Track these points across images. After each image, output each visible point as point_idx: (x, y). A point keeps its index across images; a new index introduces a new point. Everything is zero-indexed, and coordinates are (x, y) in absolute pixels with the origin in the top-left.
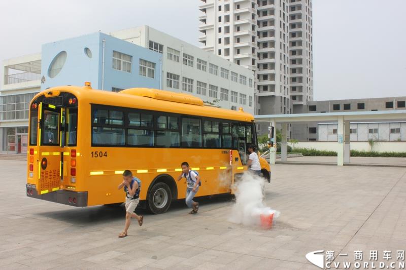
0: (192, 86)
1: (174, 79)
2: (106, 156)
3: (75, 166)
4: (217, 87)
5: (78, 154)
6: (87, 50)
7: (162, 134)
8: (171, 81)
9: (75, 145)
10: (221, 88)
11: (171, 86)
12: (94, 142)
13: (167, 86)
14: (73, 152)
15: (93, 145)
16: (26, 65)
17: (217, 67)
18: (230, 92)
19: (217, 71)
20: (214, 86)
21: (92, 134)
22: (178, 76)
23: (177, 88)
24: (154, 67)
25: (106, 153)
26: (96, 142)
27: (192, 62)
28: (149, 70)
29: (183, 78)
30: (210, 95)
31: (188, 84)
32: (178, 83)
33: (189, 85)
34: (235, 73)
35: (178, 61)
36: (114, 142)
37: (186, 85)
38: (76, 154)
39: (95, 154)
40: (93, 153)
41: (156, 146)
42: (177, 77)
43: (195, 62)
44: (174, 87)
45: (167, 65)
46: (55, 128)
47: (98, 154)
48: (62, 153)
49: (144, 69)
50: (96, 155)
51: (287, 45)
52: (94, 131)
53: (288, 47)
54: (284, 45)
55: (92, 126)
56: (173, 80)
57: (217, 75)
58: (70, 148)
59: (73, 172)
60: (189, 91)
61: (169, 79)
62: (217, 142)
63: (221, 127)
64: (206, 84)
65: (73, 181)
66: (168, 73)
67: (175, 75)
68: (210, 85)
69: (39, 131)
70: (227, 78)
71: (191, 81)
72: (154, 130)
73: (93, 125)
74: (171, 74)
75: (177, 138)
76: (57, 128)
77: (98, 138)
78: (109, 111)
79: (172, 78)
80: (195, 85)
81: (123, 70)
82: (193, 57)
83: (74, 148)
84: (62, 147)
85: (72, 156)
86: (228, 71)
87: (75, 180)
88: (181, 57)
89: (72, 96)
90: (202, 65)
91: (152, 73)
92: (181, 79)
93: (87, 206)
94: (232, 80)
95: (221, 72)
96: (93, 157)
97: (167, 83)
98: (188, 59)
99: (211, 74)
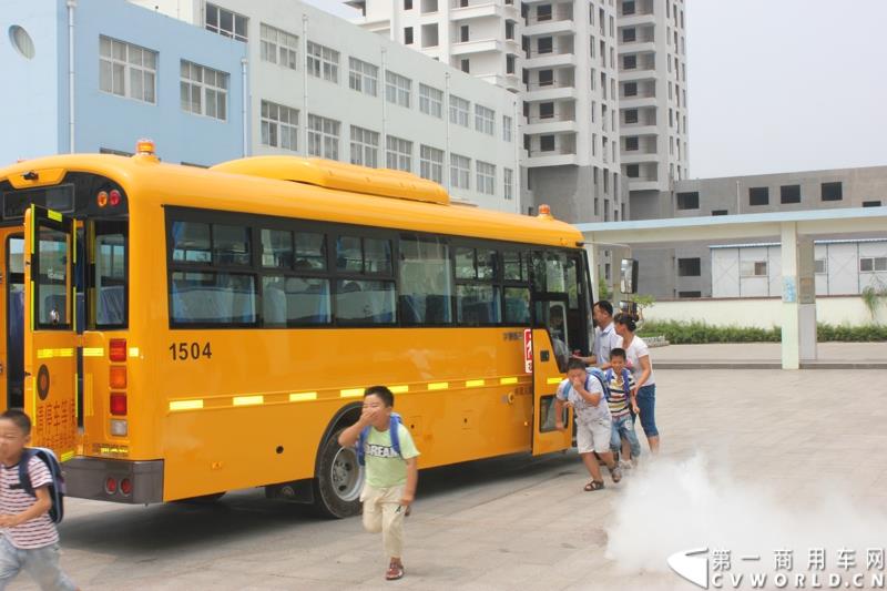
0: (335, 142)
1: (284, 119)
2: (209, 354)
3: (125, 386)
4: (410, 143)
5: (133, 352)
6: (16, 32)
8: (273, 128)
9: (125, 326)
10: (422, 146)
11: (274, 143)
12: (175, 317)
13: (265, 143)
14: (118, 350)
15: (174, 324)
17: (409, 81)
18: (447, 157)
19: (408, 94)
20: (402, 141)
21: (170, 292)
22: (295, 112)
23: (295, 148)
24: (223, 85)
25: (208, 345)
26: (182, 312)
27: (335, 68)
28: (210, 93)
29: (310, 116)
31: (323, 135)
32: (295, 131)
33: (327, 139)
34: (461, 100)
35: (293, 66)
36: (225, 313)
37: (318, 138)
38: (125, 352)
39: (181, 350)
40: (173, 347)
41: (337, 323)
42: (290, 114)
43: (345, 71)
44: (283, 147)
45: (262, 80)
47: (188, 348)
48: (79, 351)
49: (197, 90)
50: (183, 354)
51: (611, 11)
52: (174, 285)
55: (170, 272)
56: (279, 123)
57: (408, 106)
58: (104, 336)
59: (119, 405)
60: (328, 156)
61: (268, 120)
62: (490, 310)
64: (376, 135)
65: (119, 428)
66: (264, 103)
67: (284, 108)
68: (388, 137)
69: (31, 287)
70: (440, 116)
71: (334, 125)
72: (331, 280)
73: (172, 267)
74: (274, 106)
76: (65, 277)
79: (276, 119)
80: (345, 137)
81: (133, 96)
82: (336, 54)
83: (119, 334)
84: (79, 332)
85: (113, 358)
86: (441, 93)
87: (126, 426)
88: (303, 55)
89: (108, 184)
90: (362, 75)
91: (219, 107)
92: (303, 120)
93: (160, 499)
94: (453, 120)
95: (421, 98)
96: (175, 358)
97: (263, 134)
98: (322, 61)
99: (391, 105)
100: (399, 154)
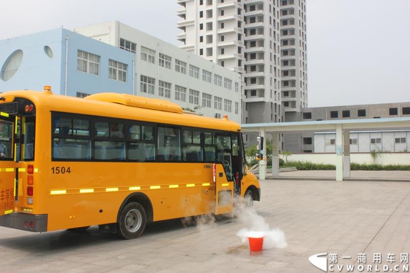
0: (169, 91)
1: (149, 82)
2: (69, 172)
3: (32, 184)
4: (198, 92)
5: (36, 170)
6: (47, 48)
7: (135, 147)
8: (145, 85)
9: (33, 159)
10: (203, 93)
11: (145, 91)
12: (55, 157)
13: (141, 91)
14: (31, 168)
15: (54, 159)
17: (198, 69)
18: (213, 98)
19: (198, 74)
20: (195, 91)
21: (53, 146)
22: (154, 80)
23: (153, 93)
24: (125, 69)
25: (69, 168)
26: (57, 156)
27: (169, 64)
28: (120, 72)
29: (159, 81)
30: (191, 101)
31: (165, 88)
32: (153, 87)
33: (166, 90)
34: (219, 76)
35: (153, 62)
36: (79, 156)
37: (162, 89)
38: (33, 170)
39: (57, 170)
40: (53, 168)
41: (127, 160)
42: (152, 81)
43: (173, 63)
44: (149, 93)
45: (141, 67)
46: (8, 140)
47: (60, 169)
48: (17, 169)
49: (115, 71)
50: (57, 171)
51: (278, 44)
52: (55, 143)
53: (278, 46)
54: (275, 44)
55: (53, 138)
56: (148, 84)
57: (198, 78)
58: (26, 163)
59: (30, 191)
60: (166, 96)
61: (143, 82)
62: (198, 155)
63: (203, 138)
64: (185, 88)
65: (30, 202)
66: (142, 76)
67: (150, 78)
68: (190, 89)
70: (210, 82)
71: (169, 85)
72: (126, 142)
73: (54, 136)
74: (146, 77)
75: (152, 151)
77: (60, 152)
78: (72, 119)
79: (146, 82)
80: (173, 90)
81: (90, 72)
82: (170, 58)
83: (31, 163)
84: (17, 161)
85: (29, 172)
86: (211, 73)
87: (33, 201)
88: (157, 58)
89: (28, 102)
90: (180, 66)
91: (123, 76)
92: (157, 82)
93: (46, 231)
94: (216, 83)
95: (203, 75)
96: (53, 173)
97: (141, 88)
98: (164, 60)
99: (191, 77)
100: (194, 96)
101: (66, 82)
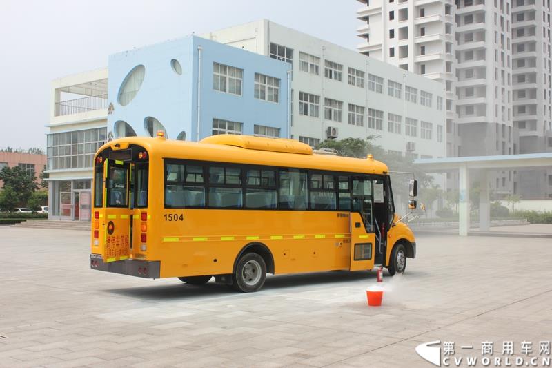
0: (340, 112)
1: (311, 101)
2: (182, 219)
3: (146, 231)
4: (382, 113)
5: (149, 217)
6: (174, 62)
8: (306, 106)
9: (146, 207)
10: (389, 114)
11: (306, 113)
12: (167, 204)
13: (301, 113)
14: (144, 216)
15: (166, 206)
16: (86, 86)
17: (382, 79)
18: (404, 120)
19: (381, 86)
20: (378, 111)
22: (318, 97)
23: (317, 116)
24: (277, 85)
25: (182, 215)
26: (170, 203)
27: (340, 75)
28: (270, 90)
29: (326, 99)
30: (371, 126)
31: (333, 109)
32: (317, 108)
33: (336, 111)
34: (412, 88)
35: (317, 73)
36: (192, 203)
37: (330, 110)
38: (146, 217)
39: (169, 217)
40: (166, 215)
41: (244, 208)
42: (314, 98)
43: (345, 74)
44: (311, 115)
45: (303, 82)
46: (123, 187)
47: (173, 216)
48: (132, 216)
49: (263, 88)
50: (170, 219)
51: (508, 35)
53: (508, 39)
54: (502, 36)
55: (166, 185)
56: (309, 103)
57: (381, 92)
58: (140, 210)
59: (144, 238)
60: (335, 119)
61: (303, 102)
63: (336, 182)
64: (363, 108)
65: (144, 249)
66: (301, 93)
67: (312, 96)
68: (370, 109)
69: (105, 190)
70: (399, 97)
71: (340, 103)
72: (243, 189)
73: (166, 183)
74: (306, 95)
75: (273, 197)
76: (125, 186)
79: (307, 101)
80: (345, 110)
81: (230, 92)
82: (340, 67)
83: (145, 210)
84: (132, 209)
85: (143, 219)
86: (401, 85)
87: (146, 247)
88: (322, 67)
89: (142, 149)
90: (356, 75)
91: (275, 95)
92: (322, 101)
93: (159, 278)
94: (407, 99)
95: (389, 88)
96: (166, 220)
97: (300, 109)
98: (333, 71)
99: (372, 92)
100: (376, 118)
101: (199, 105)
